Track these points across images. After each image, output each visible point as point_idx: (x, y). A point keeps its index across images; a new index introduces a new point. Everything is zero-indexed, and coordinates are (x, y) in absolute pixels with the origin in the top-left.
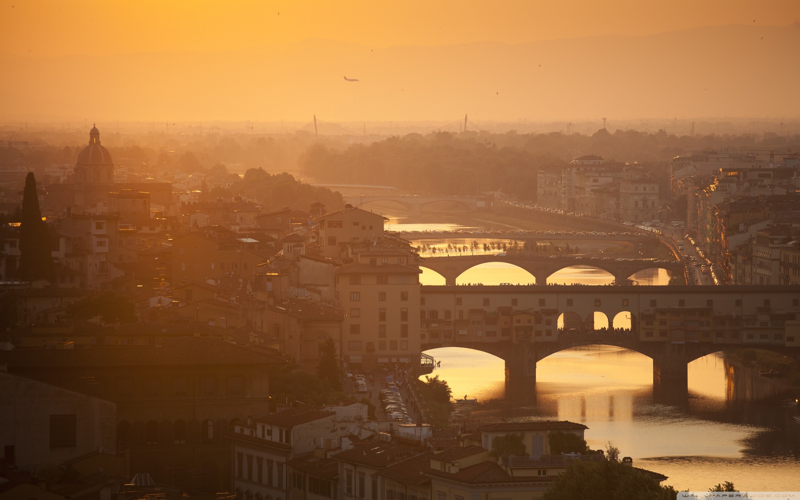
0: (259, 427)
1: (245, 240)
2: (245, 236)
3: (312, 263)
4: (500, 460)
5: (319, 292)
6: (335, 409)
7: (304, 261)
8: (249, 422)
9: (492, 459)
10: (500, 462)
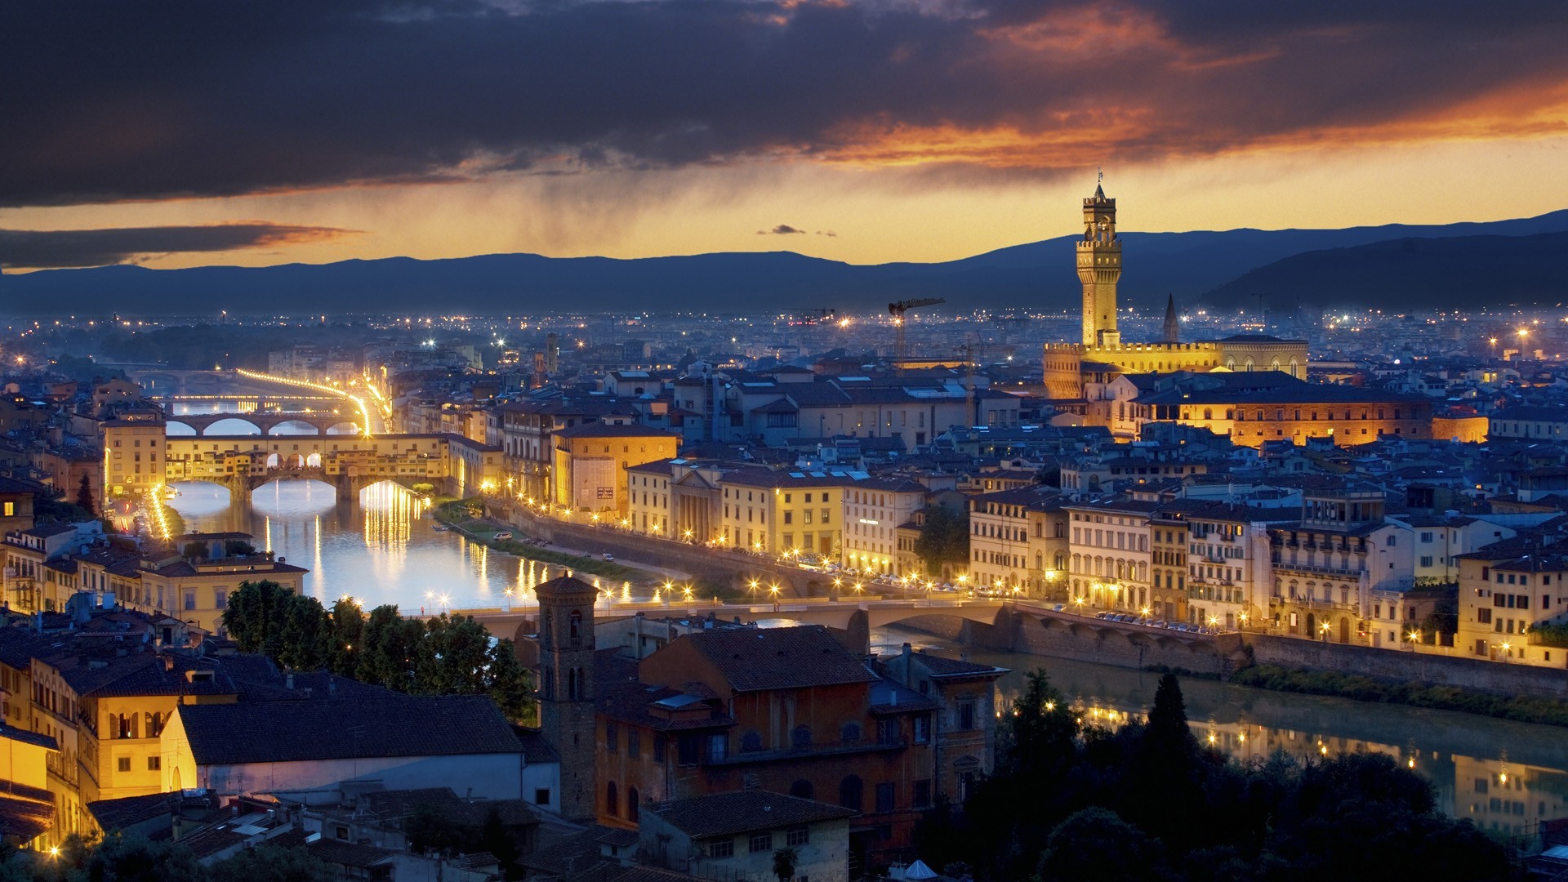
0: (24, 536)
1: (36, 403)
2: (36, 400)
3: (81, 419)
4: (190, 559)
5: (87, 441)
6: (77, 525)
7: (76, 418)
8: (17, 534)
9: (184, 560)
10: (189, 562)
